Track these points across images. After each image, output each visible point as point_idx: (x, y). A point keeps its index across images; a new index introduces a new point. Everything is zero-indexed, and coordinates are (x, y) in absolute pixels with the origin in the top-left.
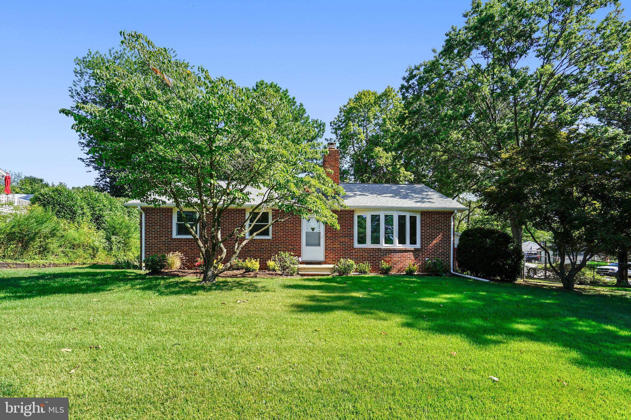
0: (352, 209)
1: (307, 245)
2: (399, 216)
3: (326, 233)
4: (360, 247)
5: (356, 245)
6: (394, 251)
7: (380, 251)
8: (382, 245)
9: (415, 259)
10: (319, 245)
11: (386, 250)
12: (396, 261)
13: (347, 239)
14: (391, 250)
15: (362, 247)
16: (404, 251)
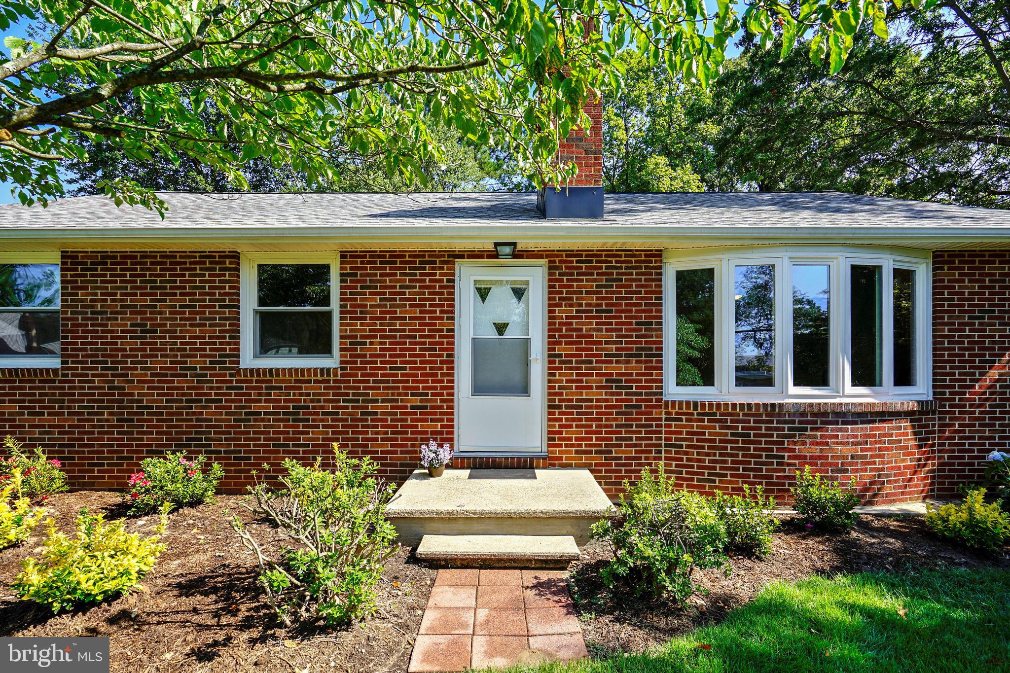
0: (653, 244)
1: (478, 389)
2: (854, 268)
3: (553, 341)
4: (691, 399)
5: (673, 391)
6: (837, 414)
7: (779, 414)
8: (784, 392)
9: (920, 447)
10: (525, 390)
11: (803, 414)
12: (845, 457)
13: (635, 367)
14: (825, 414)
15: (699, 399)
16: (878, 414)
